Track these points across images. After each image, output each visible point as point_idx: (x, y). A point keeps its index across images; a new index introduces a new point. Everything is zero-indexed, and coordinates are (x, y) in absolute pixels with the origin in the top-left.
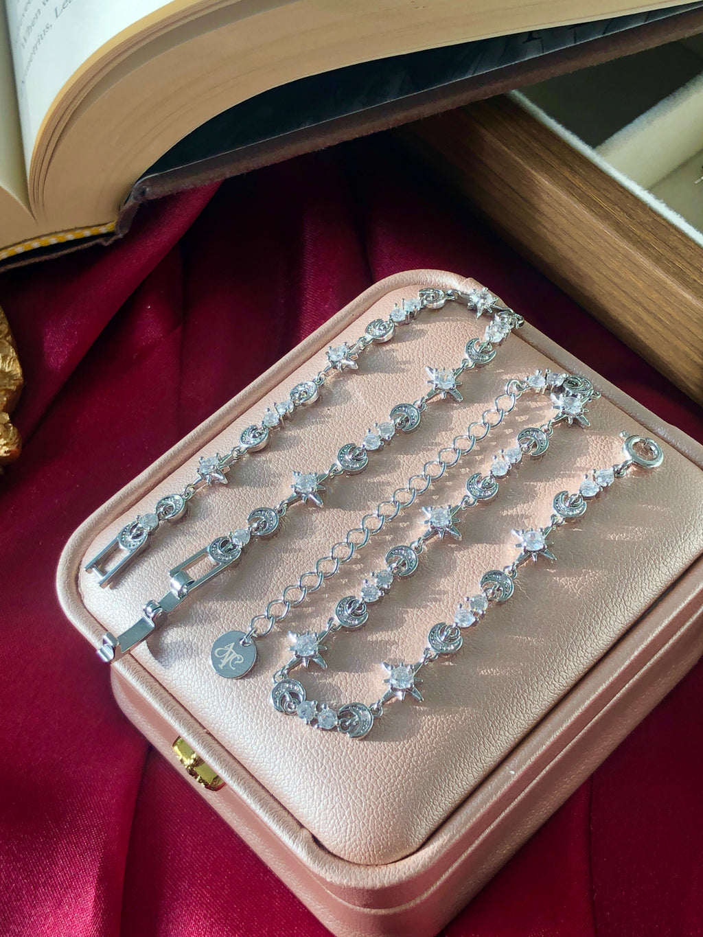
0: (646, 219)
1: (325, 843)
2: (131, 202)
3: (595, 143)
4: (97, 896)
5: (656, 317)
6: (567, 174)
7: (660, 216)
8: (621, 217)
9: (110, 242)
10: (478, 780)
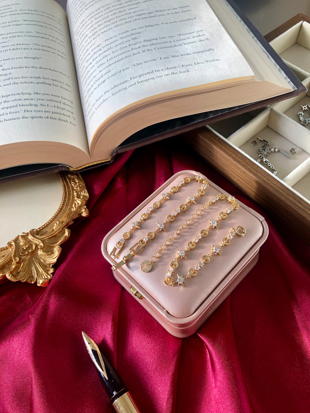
0: (240, 156)
1: (170, 313)
2: (114, 154)
3: (226, 137)
4: (112, 325)
5: (243, 180)
6: (220, 145)
7: (243, 155)
8: (234, 155)
9: (109, 163)
10: (206, 297)
